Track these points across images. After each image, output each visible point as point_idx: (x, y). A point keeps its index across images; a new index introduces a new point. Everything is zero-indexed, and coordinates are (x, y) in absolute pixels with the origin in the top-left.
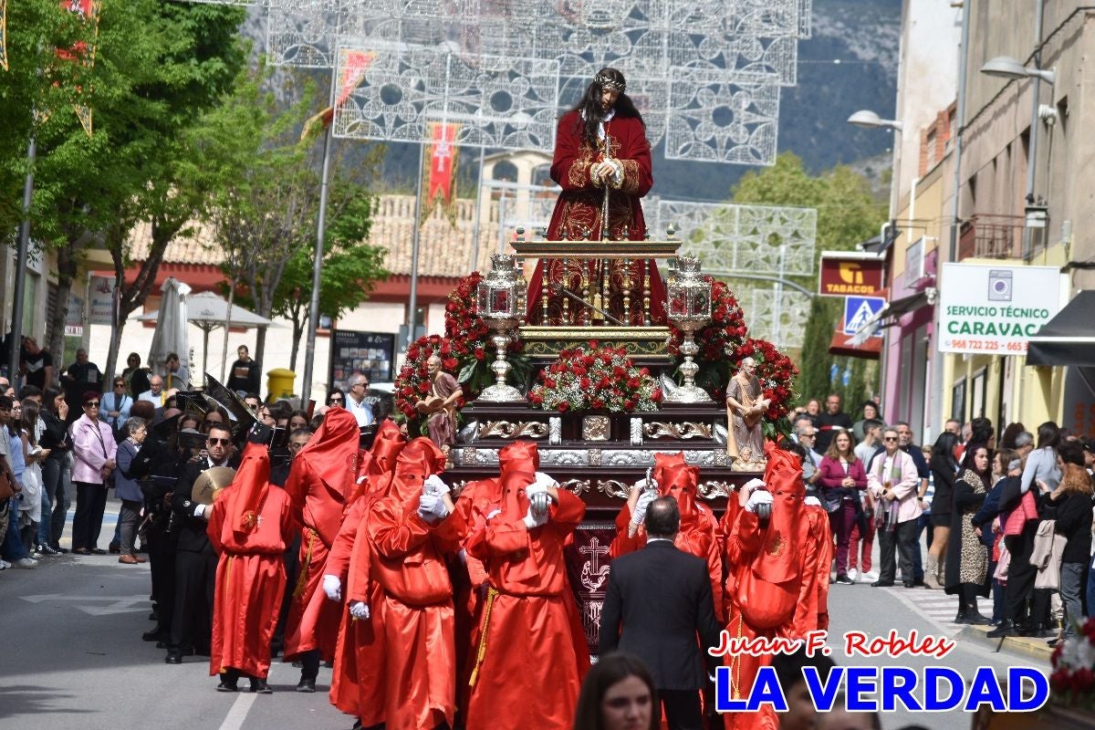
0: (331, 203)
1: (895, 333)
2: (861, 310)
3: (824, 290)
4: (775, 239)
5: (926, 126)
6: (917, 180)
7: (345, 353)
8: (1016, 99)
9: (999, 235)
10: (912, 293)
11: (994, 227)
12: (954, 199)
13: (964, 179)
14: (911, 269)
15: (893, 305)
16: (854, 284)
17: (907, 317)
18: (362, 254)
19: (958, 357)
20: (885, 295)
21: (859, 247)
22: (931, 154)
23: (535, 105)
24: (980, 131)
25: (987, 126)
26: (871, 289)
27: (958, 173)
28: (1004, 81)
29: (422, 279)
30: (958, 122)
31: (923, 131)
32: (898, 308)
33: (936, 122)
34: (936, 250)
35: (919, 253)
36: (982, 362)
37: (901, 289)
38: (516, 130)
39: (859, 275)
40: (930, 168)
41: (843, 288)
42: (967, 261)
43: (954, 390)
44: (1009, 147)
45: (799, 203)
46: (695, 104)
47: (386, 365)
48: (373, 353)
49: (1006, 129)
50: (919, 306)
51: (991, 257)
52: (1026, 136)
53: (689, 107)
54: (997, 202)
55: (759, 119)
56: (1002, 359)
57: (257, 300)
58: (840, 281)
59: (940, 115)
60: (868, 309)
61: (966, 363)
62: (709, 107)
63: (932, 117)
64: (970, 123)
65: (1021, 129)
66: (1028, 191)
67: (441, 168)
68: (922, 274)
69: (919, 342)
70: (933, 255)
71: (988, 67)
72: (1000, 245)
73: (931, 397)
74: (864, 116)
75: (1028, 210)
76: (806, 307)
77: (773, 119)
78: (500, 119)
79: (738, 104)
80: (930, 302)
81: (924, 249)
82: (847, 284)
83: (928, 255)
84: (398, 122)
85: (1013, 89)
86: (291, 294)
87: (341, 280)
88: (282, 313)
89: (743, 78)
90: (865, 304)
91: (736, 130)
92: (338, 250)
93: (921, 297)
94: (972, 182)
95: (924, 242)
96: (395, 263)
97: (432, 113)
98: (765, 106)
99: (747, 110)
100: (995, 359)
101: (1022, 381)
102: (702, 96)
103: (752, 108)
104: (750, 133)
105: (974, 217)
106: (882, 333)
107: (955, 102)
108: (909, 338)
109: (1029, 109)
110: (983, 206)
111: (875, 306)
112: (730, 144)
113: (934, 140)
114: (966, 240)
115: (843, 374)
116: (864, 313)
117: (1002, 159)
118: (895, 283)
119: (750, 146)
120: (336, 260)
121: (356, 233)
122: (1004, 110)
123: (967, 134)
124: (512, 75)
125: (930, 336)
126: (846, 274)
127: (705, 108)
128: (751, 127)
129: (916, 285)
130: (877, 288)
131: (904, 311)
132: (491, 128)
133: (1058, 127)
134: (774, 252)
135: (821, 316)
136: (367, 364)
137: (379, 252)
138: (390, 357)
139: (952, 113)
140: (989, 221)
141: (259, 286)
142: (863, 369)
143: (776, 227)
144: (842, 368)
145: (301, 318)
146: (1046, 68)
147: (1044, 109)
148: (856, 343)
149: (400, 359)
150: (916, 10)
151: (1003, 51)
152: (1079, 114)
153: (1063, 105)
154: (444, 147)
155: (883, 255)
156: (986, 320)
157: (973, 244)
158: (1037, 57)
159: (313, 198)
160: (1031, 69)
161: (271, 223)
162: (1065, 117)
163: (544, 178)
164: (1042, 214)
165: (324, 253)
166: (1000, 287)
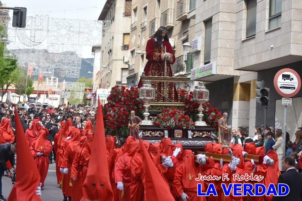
0: (28, 82)
1: (93, 97)
2: (89, 95)
3: (85, 92)
4: (80, 86)
5: (97, 73)
6: (95, 80)
7: (30, 100)
8: (106, 70)
9: (104, 86)
12: (99, 82)
13: (100, 79)
15: (92, 94)
17: (94, 95)
18: (31, 88)
21: (89, 87)
23: (51, 71)
25: (103, 73)
28: (105, 68)
29: (39, 91)
30: (100, 73)
32: (93, 94)
36: (102, 100)
37: (94, 92)
39: (89, 91)
40: (97, 78)
42: (100, 89)
45: (84, 82)
46: (70, 71)
47: (34, 101)
48: (33, 100)
49: (105, 74)
50: (95, 94)
51: (103, 88)
52: (107, 74)
54: (104, 82)
57: (19, 93)
58: (87, 91)
59: (98, 72)
63: (97, 72)
66: (107, 81)
67: (41, 78)
68: (96, 90)
71: (103, 66)
74: (89, 72)
75: (107, 83)
76: (83, 95)
77: (79, 72)
78: (47, 72)
81: (96, 88)
84: (35, 73)
85: (106, 69)
86: (23, 93)
87: (29, 91)
88: (22, 95)
89: (75, 68)
90: (89, 94)
92: (29, 88)
94: (101, 80)
96: (35, 89)
97: (40, 72)
102: (71, 70)
103: (76, 71)
105: (101, 84)
106: (91, 97)
108: (94, 98)
109: (107, 71)
110: (102, 82)
111: (90, 94)
112: (74, 75)
113: (97, 75)
114: (100, 86)
115: (88, 102)
117: (104, 77)
118: (93, 91)
119: (76, 76)
120: (29, 89)
121: (31, 86)
122: (105, 71)
124: (48, 67)
125: (96, 97)
126: (87, 90)
128: (76, 73)
130: (91, 92)
132: (46, 74)
133: (110, 73)
134: (80, 88)
135: (85, 95)
136: (32, 101)
137: (34, 88)
138: (35, 100)
139: (99, 72)
140: (103, 84)
141: (19, 92)
142: (90, 101)
143: (80, 85)
144: (88, 101)
145: (24, 96)
146: (109, 66)
147: (109, 71)
148: (89, 98)
149: (36, 100)
150: (95, 60)
151: (105, 64)
152: (113, 72)
153: (111, 71)
154: (41, 76)
155: (92, 88)
156: (102, 96)
157: (101, 87)
158: (108, 65)
159: (26, 82)
160: (108, 67)
161: (21, 85)
162: (111, 72)
163: (54, 79)
164: (109, 83)
165: (27, 88)
166: (104, 92)
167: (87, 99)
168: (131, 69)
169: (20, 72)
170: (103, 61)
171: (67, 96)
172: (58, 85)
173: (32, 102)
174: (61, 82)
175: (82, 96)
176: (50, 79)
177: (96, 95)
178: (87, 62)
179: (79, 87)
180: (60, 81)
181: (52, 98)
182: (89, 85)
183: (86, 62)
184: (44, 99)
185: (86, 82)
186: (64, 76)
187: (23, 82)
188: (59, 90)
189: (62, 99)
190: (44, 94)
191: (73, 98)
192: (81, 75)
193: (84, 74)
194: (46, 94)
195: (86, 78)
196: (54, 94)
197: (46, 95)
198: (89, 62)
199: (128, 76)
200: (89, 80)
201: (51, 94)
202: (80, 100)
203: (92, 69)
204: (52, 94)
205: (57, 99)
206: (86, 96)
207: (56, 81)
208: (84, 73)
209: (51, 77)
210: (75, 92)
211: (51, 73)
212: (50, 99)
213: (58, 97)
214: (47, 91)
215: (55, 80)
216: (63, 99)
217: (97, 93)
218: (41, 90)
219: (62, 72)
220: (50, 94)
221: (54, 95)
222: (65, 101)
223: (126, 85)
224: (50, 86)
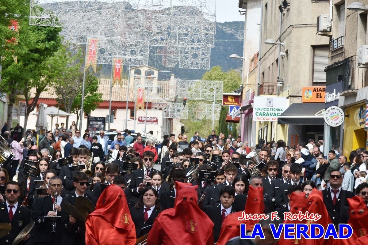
1: (243, 115)
2: (234, 109)
3: (224, 104)
4: (211, 90)
5: (251, 58)
6: (249, 73)
7: (91, 123)
8: (275, 50)
9: (270, 88)
10: (248, 104)
11: (269, 86)
12: (258, 78)
13: (261, 73)
14: (247, 97)
15: (242, 108)
16: (232, 102)
17: (246, 111)
18: (95, 95)
19: (260, 122)
20: (241, 105)
21: (233, 92)
22: (252, 66)
23: (142, 53)
24: (265, 59)
25: (267, 58)
26: (237, 103)
27: (259, 71)
28: (271, 45)
29: (112, 101)
30: (259, 57)
31: (250, 59)
32: (243, 109)
33: (254, 57)
34: (254, 92)
35: (249, 93)
36: (266, 123)
37: (245, 104)
38: (137, 61)
39: (233, 100)
40: (252, 70)
41: (229, 103)
42: (261, 95)
43: (259, 131)
44: (273, 64)
45: (219, 80)
46: (187, 53)
47: (102, 126)
48: (99, 123)
49: (271, 59)
50: (250, 108)
51: (268, 94)
52: (277, 61)
53: (186, 53)
54: (270, 79)
55: (205, 57)
56: (272, 123)
57: (66, 108)
58: (228, 101)
59: (255, 55)
60: (236, 109)
61: (262, 123)
62: (191, 53)
63: (253, 56)
64: (262, 57)
65: (276, 59)
66: (278, 76)
67: (118, 71)
68: (250, 99)
69: (249, 118)
70: (253, 94)
71: (266, 42)
72: (270, 91)
73: (253, 133)
74: (234, 56)
75: (278, 81)
76: (219, 109)
77: (209, 56)
78: (133, 57)
79: (199, 53)
80: (252, 107)
81: (250, 92)
82: (230, 102)
83: (252, 94)
84: (104, 59)
85: (274, 47)
86: (76, 107)
87: (90, 103)
88: (73, 112)
89: (200, 45)
90: (235, 108)
91: (199, 60)
92: (89, 94)
93: (250, 105)
94: (263, 73)
95: (250, 90)
96: (105, 98)
97: (115, 56)
98: (207, 53)
99: (201, 54)
100: (270, 123)
101: (277, 129)
102: (189, 50)
103: (203, 54)
104: (203, 61)
105: (263, 83)
106: (240, 116)
107: (259, 52)
108: (247, 116)
109: (277, 53)
110: (266, 80)
111: (237, 108)
112: (197, 64)
113: (253, 63)
114: (261, 90)
116: (235, 110)
117: (271, 67)
118: (243, 101)
119: (202, 64)
120: (89, 97)
121: (94, 90)
122: (271, 53)
123: (262, 60)
124: (136, 45)
125: (252, 116)
126: (230, 99)
127: (190, 54)
128: (203, 59)
129: (248, 102)
130: (238, 103)
131: (245, 110)
132: (130, 60)
133: (285, 58)
134: (212, 94)
135: (224, 111)
136: (97, 126)
137: (101, 95)
138: (104, 124)
139: (258, 54)
140: (267, 84)
141: (67, 104)
142: (236, 126)
143: (212, 86)
144: (230, 126)
145: (79, 113)
146: (282, 42)
147: (282, 53)
148: (233, 118)
149: (107, 124)
150: (248, 26)
151: (271, 37)
152: (291, 54)
153: (287, 52)
154: (118, 66)
155: (240, 94)
156: (266, 112)
157: (263, 91)
158: (280, 39)
159: (82, 80)
160: (278, 42)
161: (70, 87)
162: (287, 55)
163: (149, 74)
164: (282, 82)
165: (85, 95)
166: (270, 102)
167: (228, 121)
168: (335, 47)
169: (68, 57)
170: (266, 29)
171: (181, 113)
172: (159, 86)
173: (97, 129)
174: (165, 80)
175: (216, 112)
176: (138, 72)
177: (251, 110)
178: (224, 30)
179: (208, 90)
180: (161, 77)
181: (143, 119)
182: (232, 87)
183: (222, 31)
184: (127, 121)
185: (224, 79)
186: (173, 67)
187: (76, 81)
188: (162, 99)
189: (168, 121)
190: (124, 108)
191: (193, 117)
192: (214, 62)
193: (219, 60)
194: (129, 108)
195: (225, 69)
196: (150, 108)
197: (129, 111)
198: (229, 32)
199: (330, 64)
200: (231, 74)
201: (143, 108)
202: (211, 123)
203: (239, 47)
204: (145, 108)
205: (157, 121)
206: (227, 113)
207: (153, 78)
208: (219, 58)
209: (141, 69)
210: (200, 103)
211: (142, 60)
212: (139, 120)
213: (159, 115)
214: (133, 103)
215: (152, 76)
216: (171, 120)
217: (255, 106)
218: (118, 100)
219: (167, 55)
220: (140, 108)
221: (149, 111)
222: (174, 124)
223: (325, 87)
224: (140, 90)
